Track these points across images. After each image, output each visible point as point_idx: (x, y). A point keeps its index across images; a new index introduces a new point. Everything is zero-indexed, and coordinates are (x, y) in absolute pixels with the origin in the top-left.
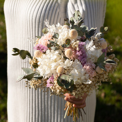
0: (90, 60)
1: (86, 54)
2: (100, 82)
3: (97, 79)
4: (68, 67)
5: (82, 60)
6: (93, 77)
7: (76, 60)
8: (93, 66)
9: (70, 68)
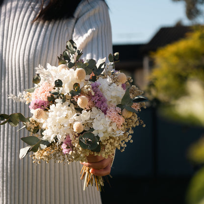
0: (111, 104)
1: (104, 97)
2: (131, 128)
3: (126, 126)
4: (86, 121)
5: (102, 106)
6: (121, 126)
7: (94, 109)
8: (118, 110)
9: (88, 122)
